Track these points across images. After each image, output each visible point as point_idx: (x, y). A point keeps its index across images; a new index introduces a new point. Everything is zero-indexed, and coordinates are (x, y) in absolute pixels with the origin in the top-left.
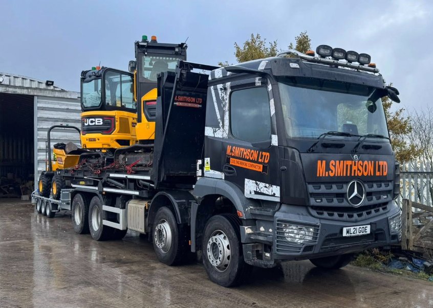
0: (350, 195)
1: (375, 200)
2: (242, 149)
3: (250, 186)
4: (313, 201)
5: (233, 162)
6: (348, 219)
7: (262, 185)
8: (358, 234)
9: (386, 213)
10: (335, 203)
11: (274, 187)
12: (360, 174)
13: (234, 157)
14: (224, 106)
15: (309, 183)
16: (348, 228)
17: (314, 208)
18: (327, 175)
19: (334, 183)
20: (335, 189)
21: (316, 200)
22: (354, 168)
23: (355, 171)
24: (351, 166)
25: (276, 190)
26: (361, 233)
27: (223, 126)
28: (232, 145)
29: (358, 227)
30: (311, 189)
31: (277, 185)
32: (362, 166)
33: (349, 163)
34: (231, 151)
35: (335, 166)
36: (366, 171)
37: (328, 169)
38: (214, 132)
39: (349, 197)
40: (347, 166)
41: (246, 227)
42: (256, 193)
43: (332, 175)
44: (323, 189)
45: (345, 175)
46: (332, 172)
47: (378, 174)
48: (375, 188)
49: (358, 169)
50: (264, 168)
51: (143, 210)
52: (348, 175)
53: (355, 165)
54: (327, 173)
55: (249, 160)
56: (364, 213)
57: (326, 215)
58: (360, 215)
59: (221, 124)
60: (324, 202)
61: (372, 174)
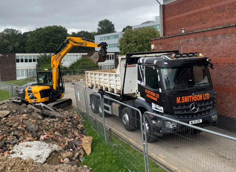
0: (192, 109)
1: (203, 109)
2: (150, 92)
3: (154, 105)
4: (175, 113)
5: (148, 95)
6: (192, 118)
7: (157, 106)
8: (196, 123)
9: (209, 114)
10: (185, 112)
11: (161, 107)
12: (196, 100)
13: (148, 94)
14: (144, 74)
15: (174, 106)
16: (191, 121)
17: (176, 115)
18: (181, 102)
19: (184, 105)
20: (184, 107)
21: (177, 112)
22: (193, 98)
23: (193, 99)
24: (191, 98)
25: (162, 108)
26: (198, 123)
27: (144, 81)
28: (147, 89)
29: (196, 121)
30: (174, 108)
31: (162, 106)
32: (197, 97)
33: (190, 97)
34: (147, 91)
35: (184, 99)
36: (198, 99)
37: (181, 100)
38: (141, 83)
39: (191, 109)
40: (190, 98)
41: (153, 121)
42: (156, 108)
43: (183, 102)
44: (179, 108)
45: (189, 101)
46: (183, 101)
47: (204, 99)
48: (203, 104)
49: (195, 98)
50: (158, 100)
51: (118, 108)
52: (190, 101)
53: (193, 97)
54: (181, 101)
55: (152, 96)
56: (199, 115)
57: (181, 117)
58: (196, 116)
59: (143, 80)
60: (180, 112)
61: (202, 99)
